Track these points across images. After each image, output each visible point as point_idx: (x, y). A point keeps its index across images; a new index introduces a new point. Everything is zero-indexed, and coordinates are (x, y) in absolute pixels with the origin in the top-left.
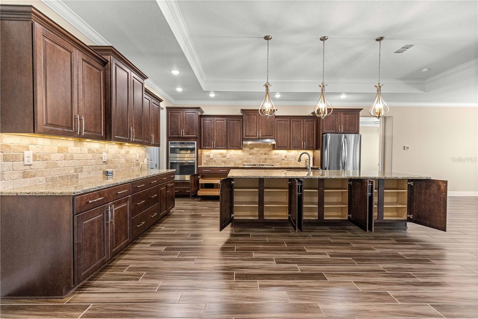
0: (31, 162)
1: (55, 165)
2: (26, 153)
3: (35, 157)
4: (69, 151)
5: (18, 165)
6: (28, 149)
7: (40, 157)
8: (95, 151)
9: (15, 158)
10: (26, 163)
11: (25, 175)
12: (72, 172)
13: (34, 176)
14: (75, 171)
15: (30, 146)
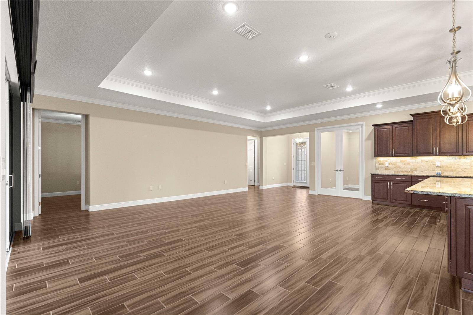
0: (388, 166)
1: (399, 167)
2: (386, 163)
3: (389, 164)
4: (407, 161)
5: (383, 166)
6: (387, 161)
7: (391, 164)
8: (428, 161)
9: (382, 164)
10: (386, 165)
11: (386, 169)
12: (409, 170)
13: (389, 170)
14: (411, 170)
15: (388, 161)
